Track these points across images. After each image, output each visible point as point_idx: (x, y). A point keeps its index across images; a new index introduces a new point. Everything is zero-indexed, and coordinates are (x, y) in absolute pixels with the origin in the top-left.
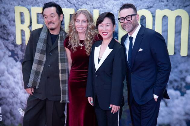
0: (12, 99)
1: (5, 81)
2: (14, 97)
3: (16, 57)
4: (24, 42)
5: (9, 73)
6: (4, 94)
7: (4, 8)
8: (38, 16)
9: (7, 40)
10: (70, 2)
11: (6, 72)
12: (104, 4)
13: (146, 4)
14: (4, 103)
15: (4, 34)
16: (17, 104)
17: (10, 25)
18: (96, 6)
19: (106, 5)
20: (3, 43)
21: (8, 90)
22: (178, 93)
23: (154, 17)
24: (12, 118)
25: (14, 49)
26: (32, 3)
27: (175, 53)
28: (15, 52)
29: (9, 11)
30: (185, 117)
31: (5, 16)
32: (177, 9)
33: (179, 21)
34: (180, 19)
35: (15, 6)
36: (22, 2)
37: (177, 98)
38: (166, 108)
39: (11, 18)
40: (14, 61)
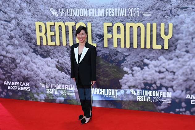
0: (35, 78)
1: (31, 67)
2: (37, 76)
3: (37, 52)
4: (42, 43)
5: (33, 63)
6: (30, 74)
7: (28, 23)
8: (50, 27)
9: (31, 42)
10: (72, 19)
11: (31, 62)
12: (94, 19)
13: (119, 19)
14: (30, 80)
15: (28, 39)
16: (39, 80)
17: (32, 33)
18: (88, 20)
19: (95, 20)
20: (28, 44)
21: (32, 73)
22: (139, 69)
23: (125, 27)
24: (37, 89)
25: (35, 48)
26: (46, 20)
27: (137, 47)
28: (36, 49)
29: (31, 25)
30: (143, 81)
31: (29, 28)
32: (137, 23)
33: (139, 29)
34: (139, 28)
35: (35, 22)
36: (40, 19)
37: (139, 71)
38: (133, 77)
39: (32, 29)
40: (36, 55)
